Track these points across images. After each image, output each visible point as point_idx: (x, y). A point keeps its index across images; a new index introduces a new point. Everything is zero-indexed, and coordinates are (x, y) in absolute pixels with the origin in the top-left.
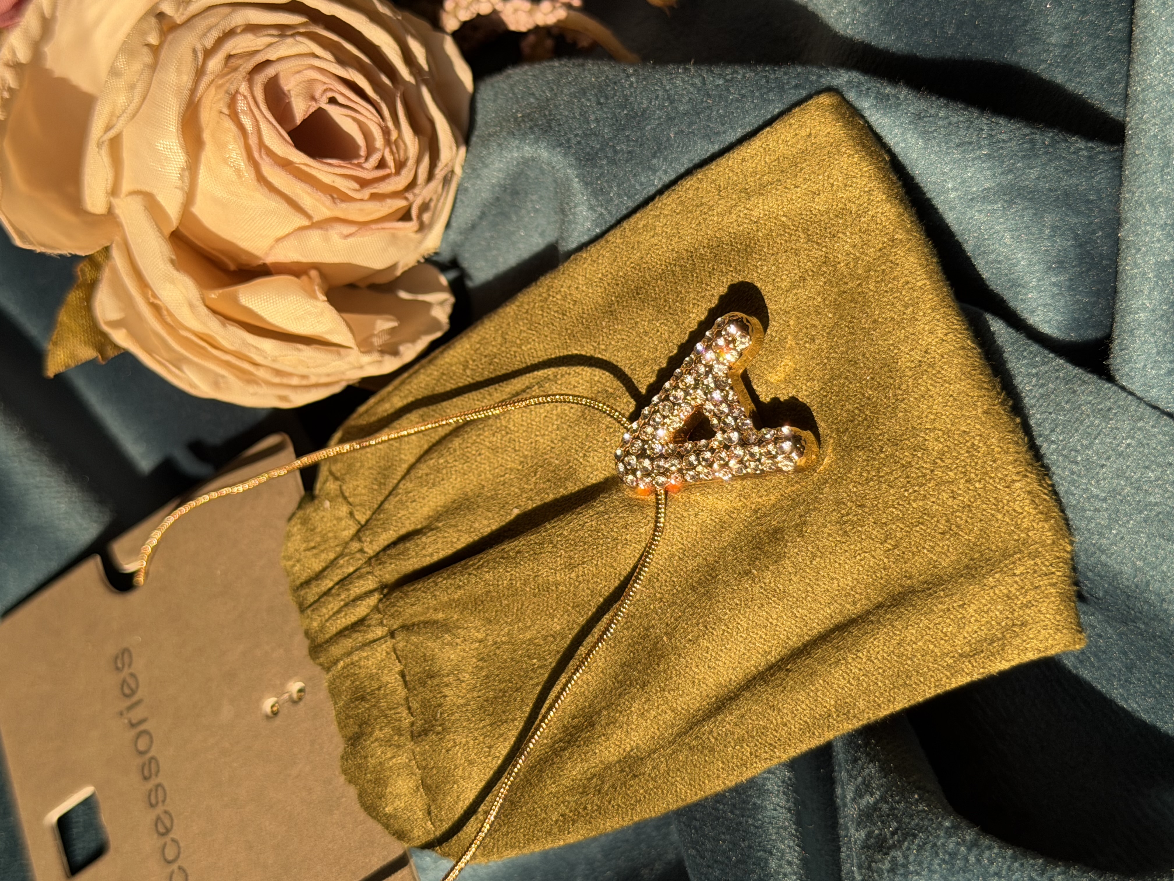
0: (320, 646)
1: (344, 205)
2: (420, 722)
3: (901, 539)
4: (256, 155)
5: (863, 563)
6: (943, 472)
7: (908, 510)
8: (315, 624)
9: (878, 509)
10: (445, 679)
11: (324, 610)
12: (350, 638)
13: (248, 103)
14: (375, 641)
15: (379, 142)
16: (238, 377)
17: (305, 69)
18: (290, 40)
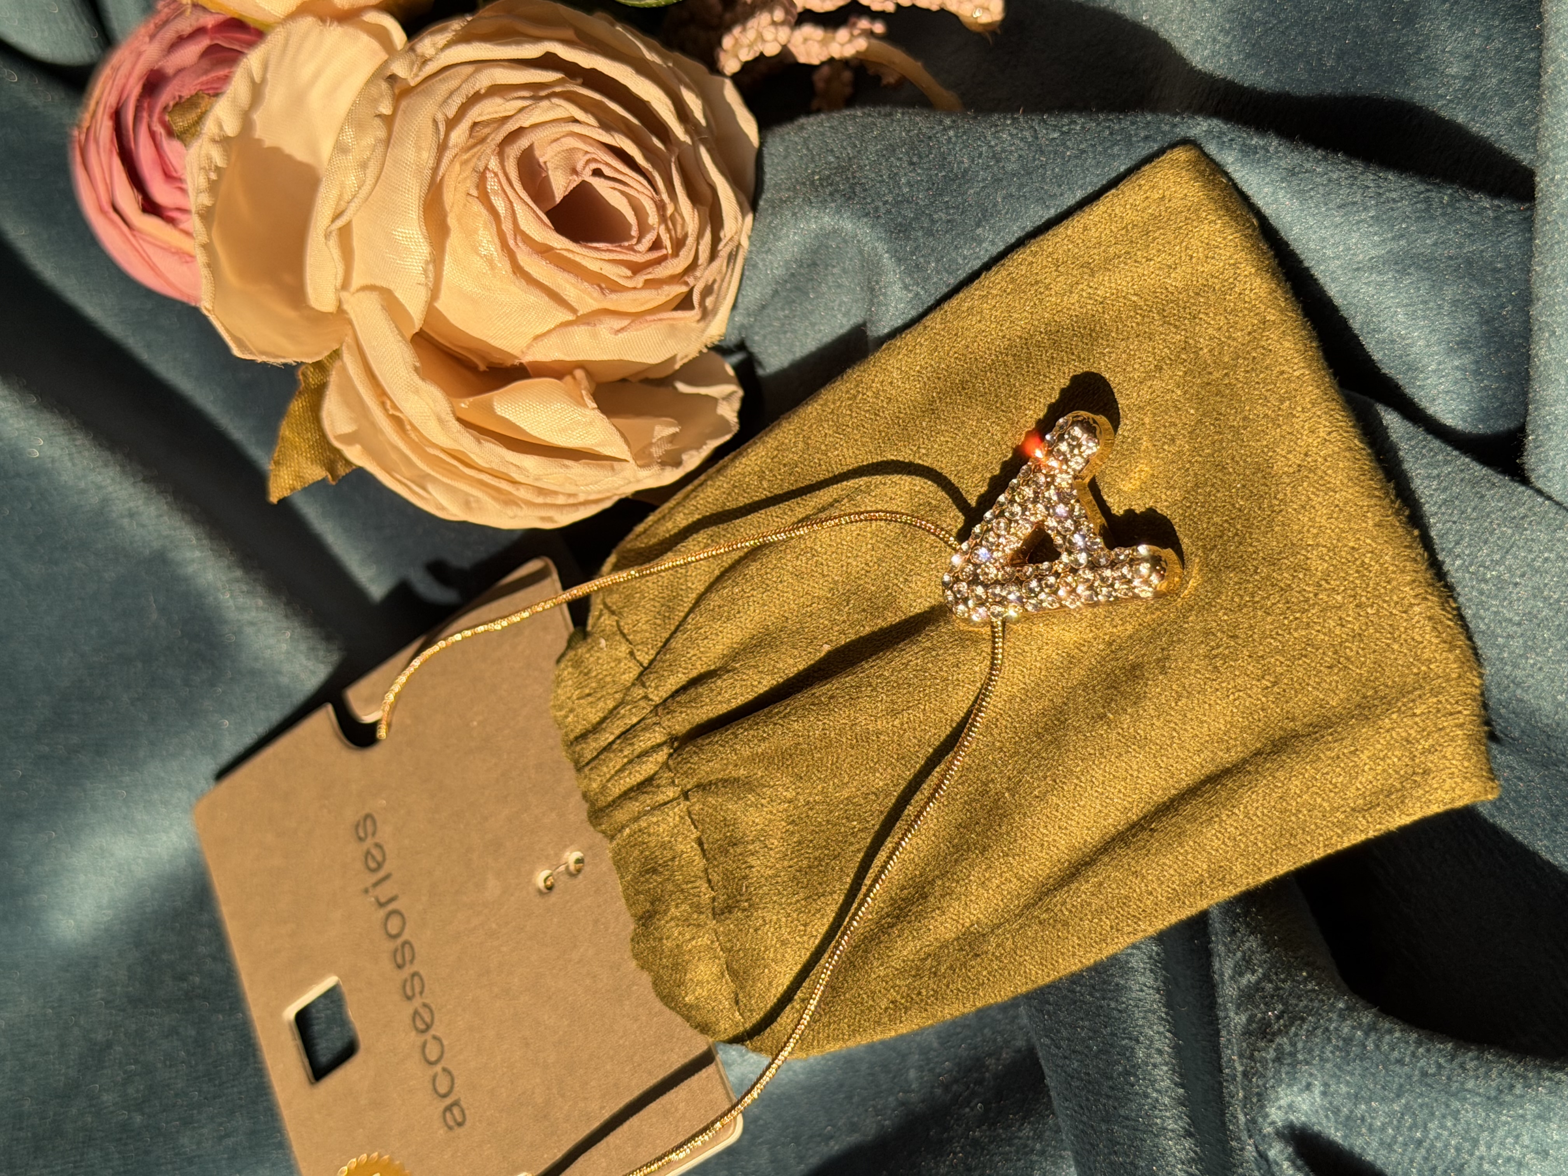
0: (601, 810)
1: (614, 296)
2: (722, 898)
3: (1282, 674)
4: (511, 242)
5: (1237, 703)
6: (1328, 596)
7: (1288, 641)
8: (594, 785)
9: (1254, 640)
10: (751, 847)
11: (605, 769)
12: (636, 800)
13: (500, 182)
14: (666, 803)
15: (653, 218)
16: (494, 498)
17: (564, 136)
18: (545, 103)
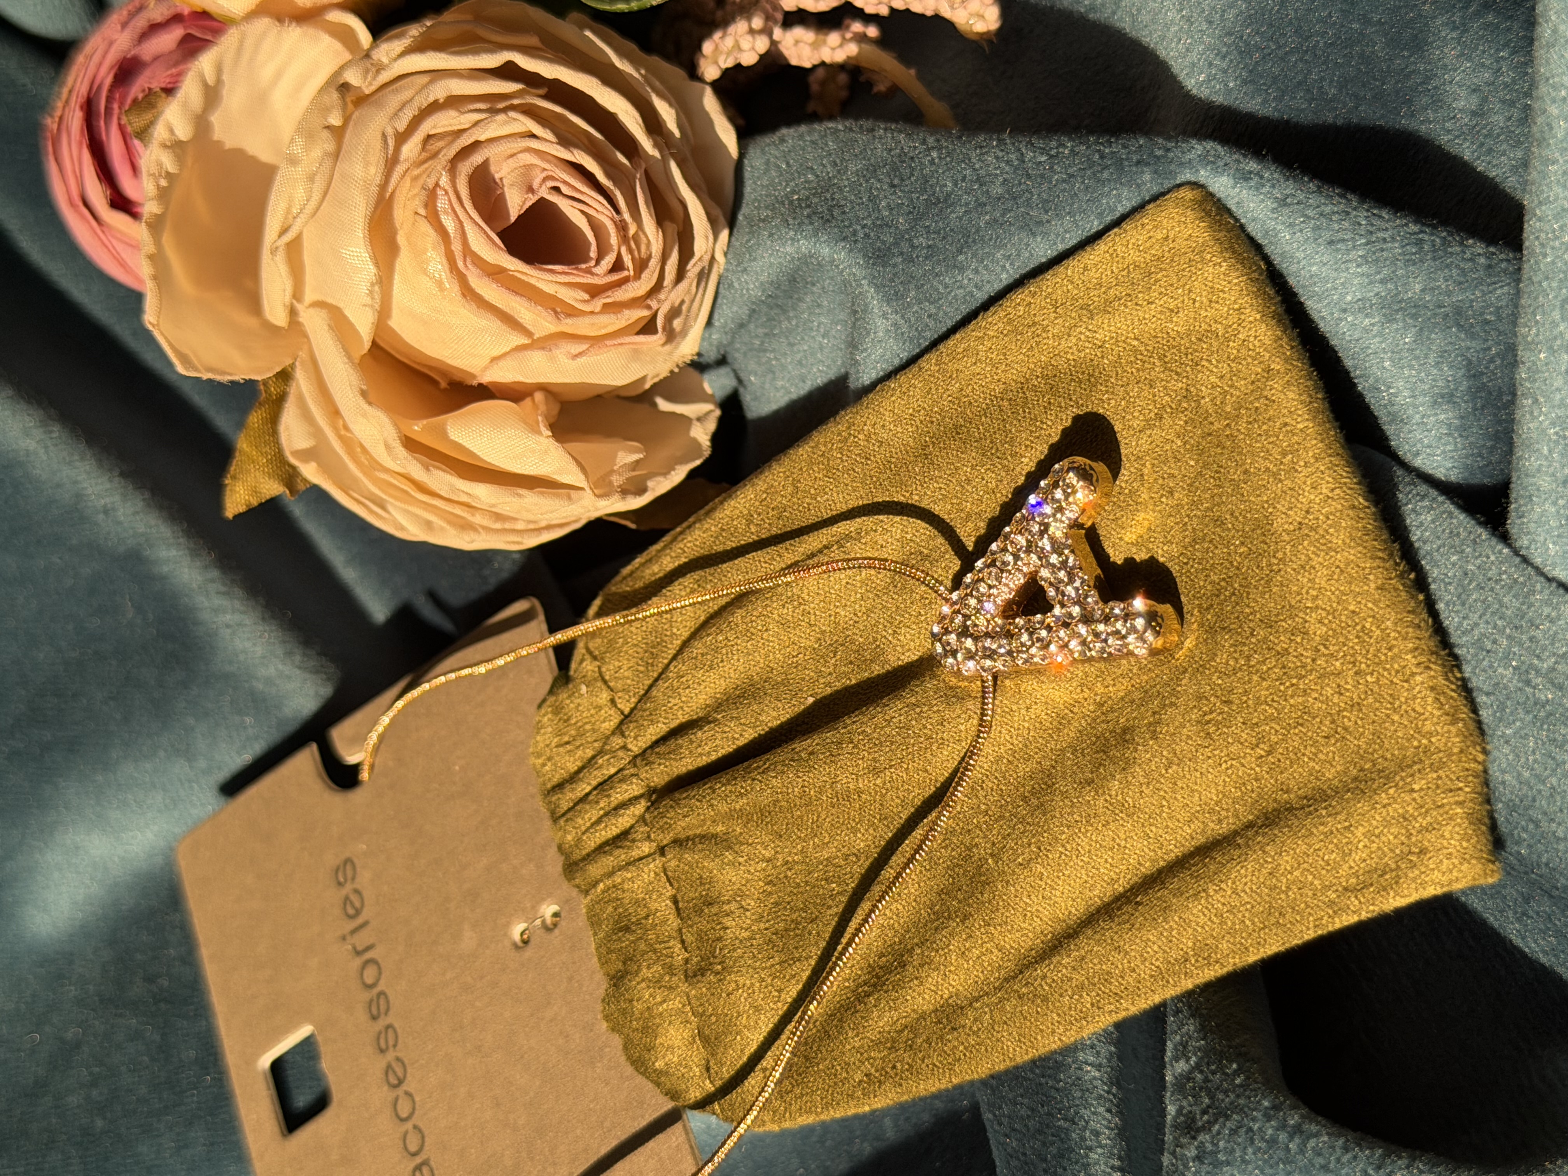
0: (576, 863)
1: (569, 319)
2: (695, 960)
3: (1276, 743)
4: (460, 264)
5: (1230, 772)
6: (1327, 662)
7: (1284, 708)
8: (569, 838)
9: (1248, 706)
10: (726, 907)
11: (580, 821)
12: (611, 855)
13: (450, 201)
14: (641, 859)
15: (613, 238)
17: (521, 152)
18: (501, 117)
